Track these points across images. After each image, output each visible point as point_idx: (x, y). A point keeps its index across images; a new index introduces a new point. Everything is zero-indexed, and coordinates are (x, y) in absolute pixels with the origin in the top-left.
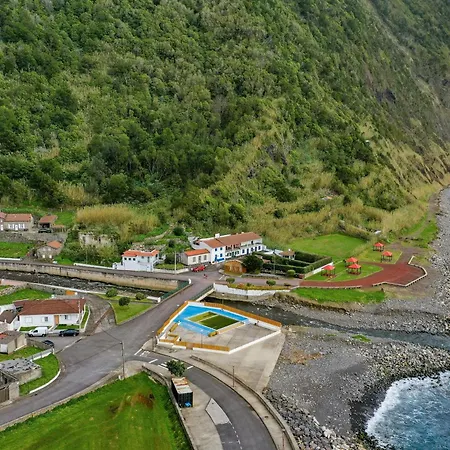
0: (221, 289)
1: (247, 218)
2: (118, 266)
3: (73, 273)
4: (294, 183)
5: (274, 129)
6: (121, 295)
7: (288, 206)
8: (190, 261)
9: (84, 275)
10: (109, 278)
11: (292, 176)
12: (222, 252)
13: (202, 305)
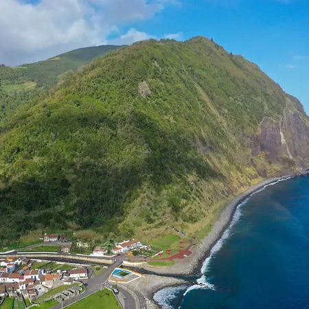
0: (125, 263)
1: (135, 233)
2: (92, 255)
3: (77, 258)
4: (155, 214)
5: (147, 192)
6: (97, 266)
7: (152, 225)
8: (115, 252)
9: (81, 258)
10: (89, 259)
11: (154, 211)
12: (126, 248)
13: (120, 269)
